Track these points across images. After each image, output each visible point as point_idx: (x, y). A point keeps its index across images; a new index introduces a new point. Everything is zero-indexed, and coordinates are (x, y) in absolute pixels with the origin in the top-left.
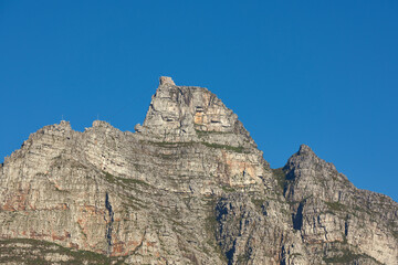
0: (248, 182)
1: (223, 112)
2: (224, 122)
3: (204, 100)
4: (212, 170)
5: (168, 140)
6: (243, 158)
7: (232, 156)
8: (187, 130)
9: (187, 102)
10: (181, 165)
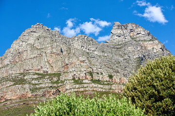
0: (155, 51)
1: (141, 29)
2: (143, 33)
3: (133, 27)
4: (139, 49)
5: (120, 43)
6: (152, 43)
7: (147, 43)
8: (126, 38)
9: (126, 29)
10: (124, 50)
